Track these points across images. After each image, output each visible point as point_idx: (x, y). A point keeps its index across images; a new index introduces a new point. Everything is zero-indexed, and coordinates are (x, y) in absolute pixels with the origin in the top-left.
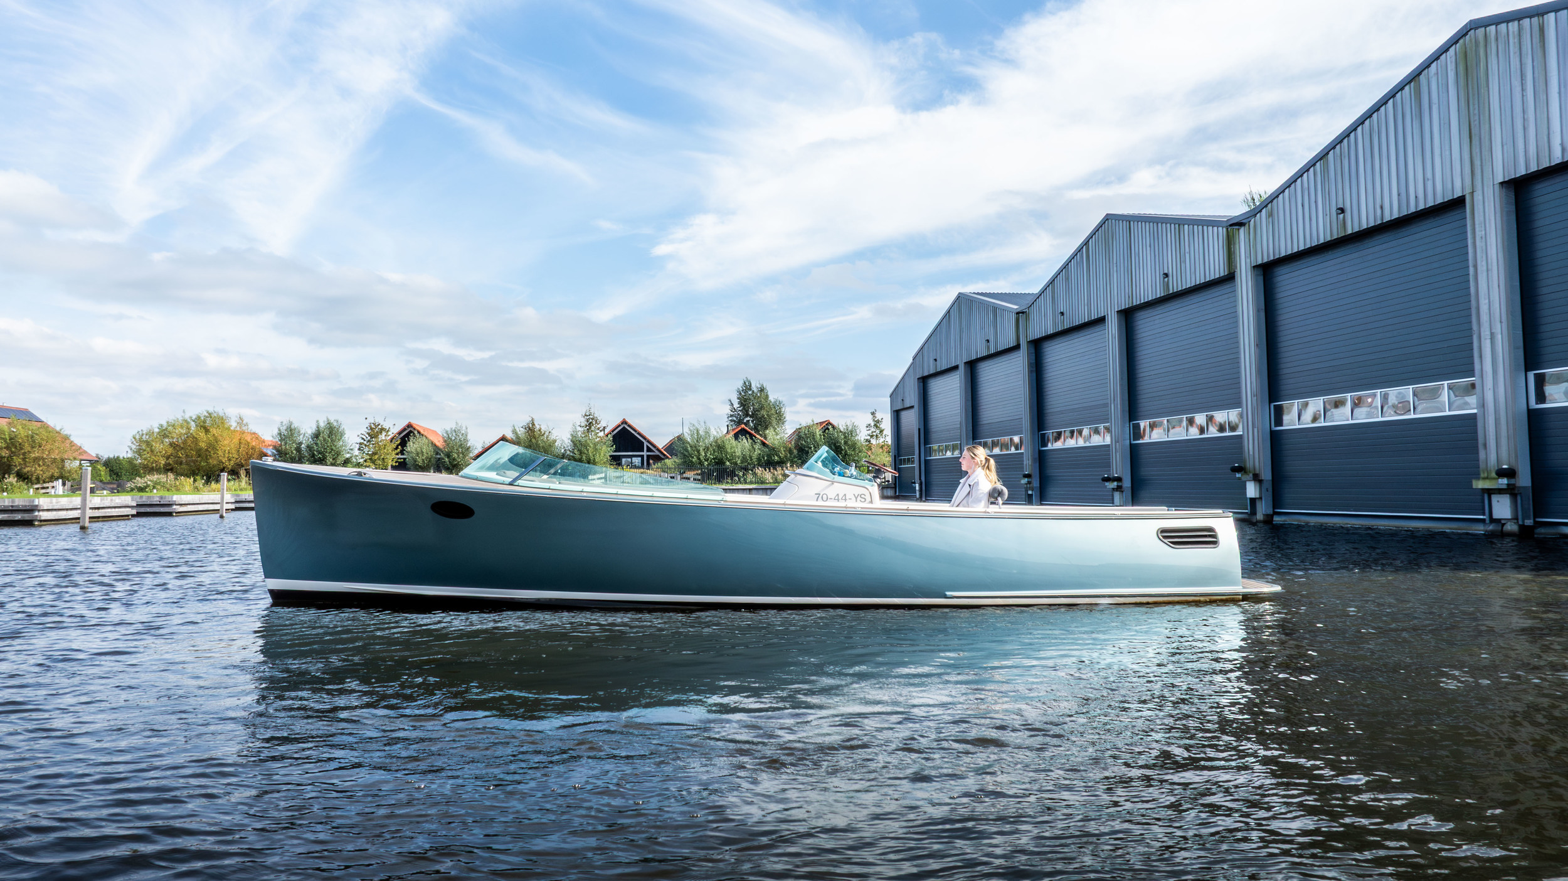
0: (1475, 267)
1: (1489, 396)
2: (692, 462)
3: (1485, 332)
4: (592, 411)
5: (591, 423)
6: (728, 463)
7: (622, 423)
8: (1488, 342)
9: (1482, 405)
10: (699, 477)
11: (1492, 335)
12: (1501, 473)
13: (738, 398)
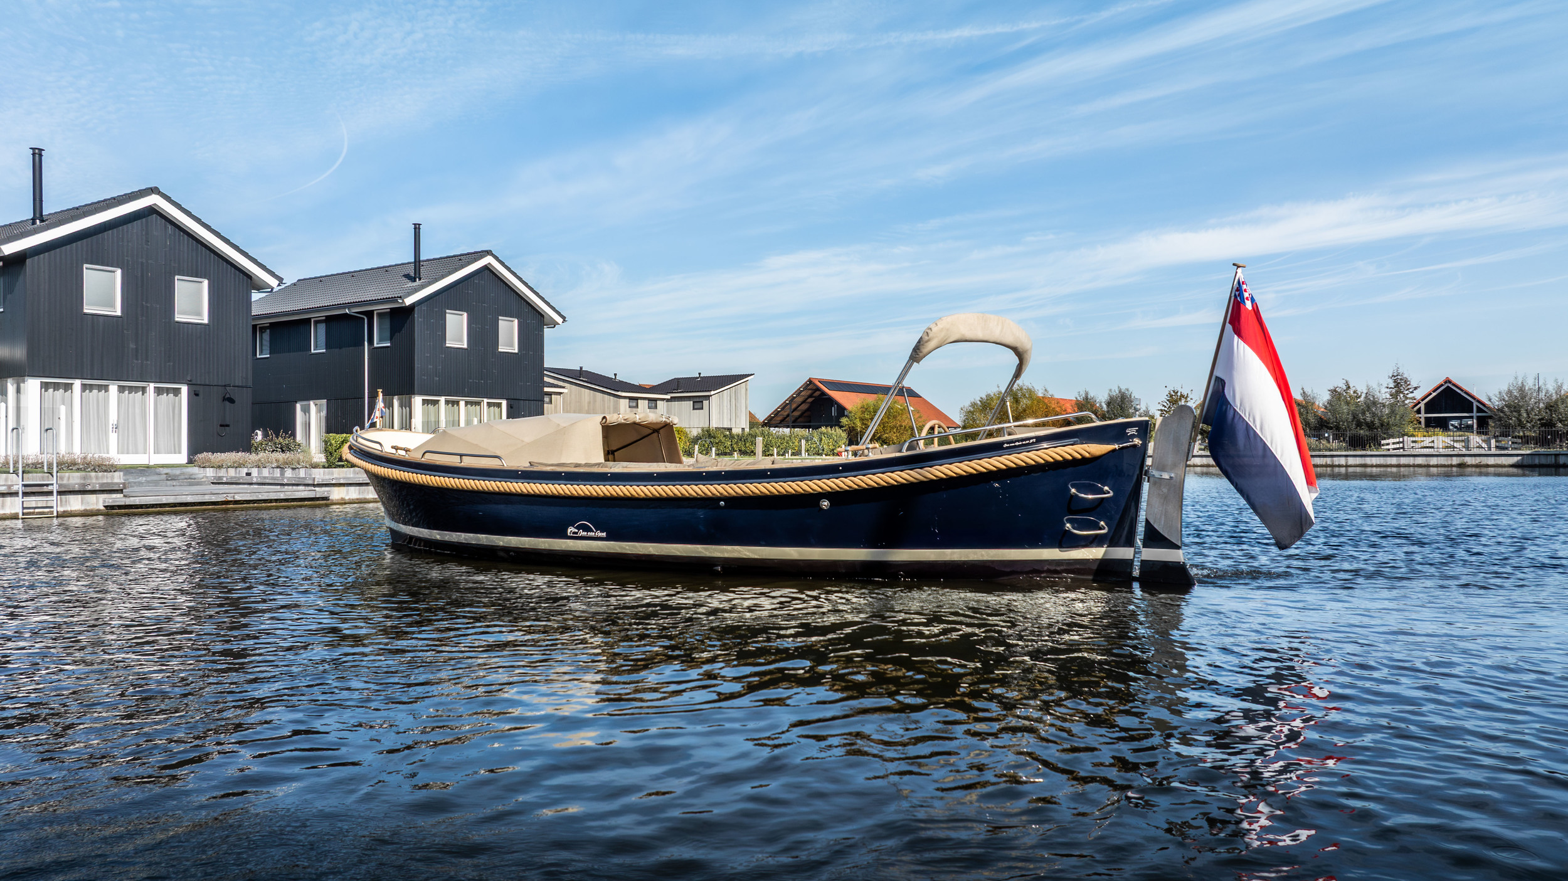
4: (1400, 371)
5: (1400, 384)
7: (1446, 382)
10: (1519, 440)
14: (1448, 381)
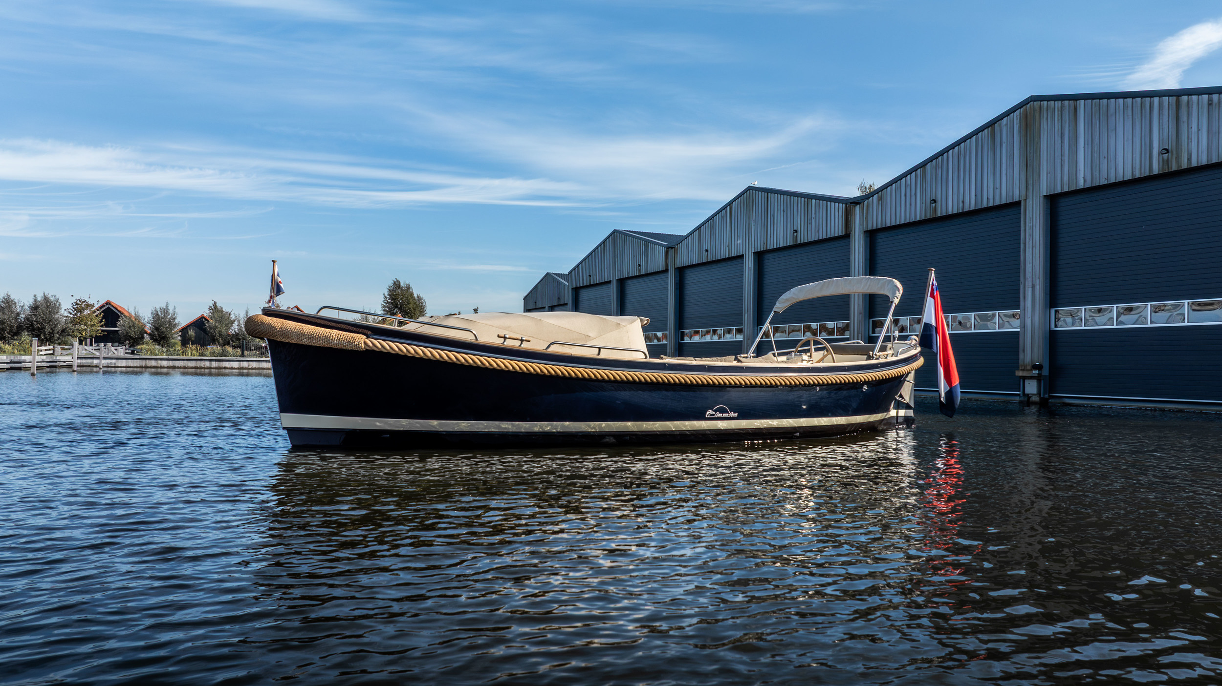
0: (1025, 244)
1: (1028, 322)
3: (1029, 283)
8: (1030, 290)
9: (1023, 326)
11: (1033, 286)
12: (1035, 367)
13: (389, 294)
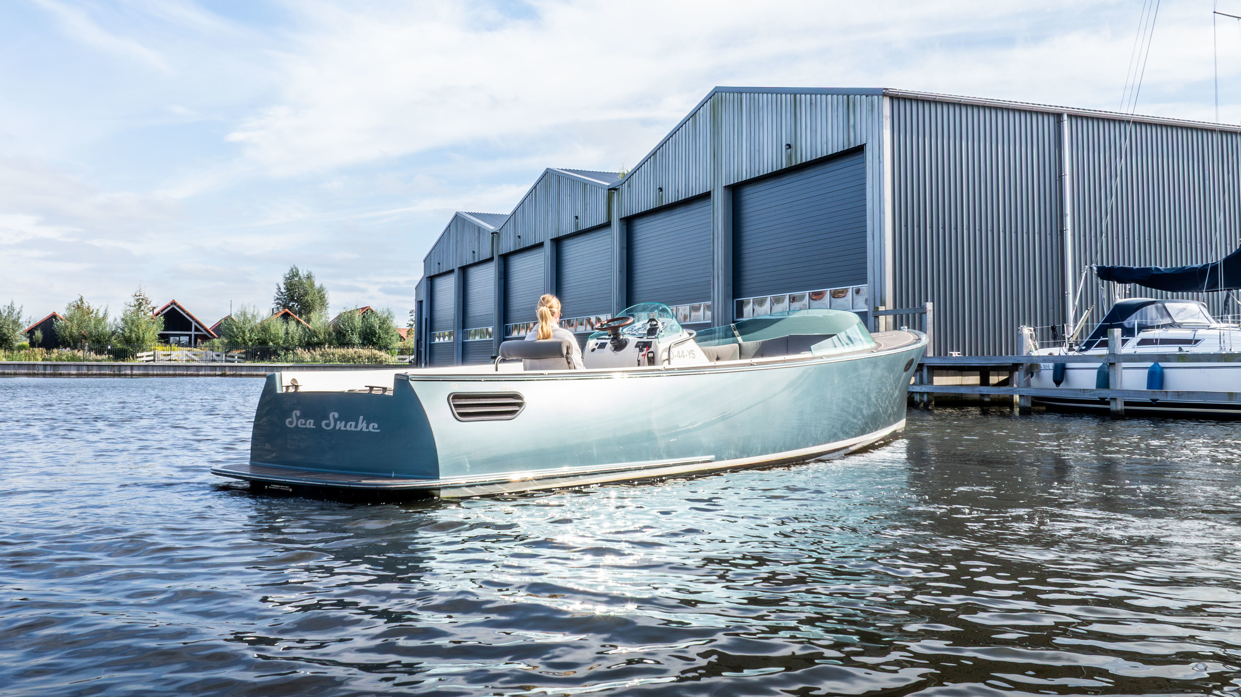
2: (237, 342)
4: (142, 292)
5: (140, 303)
6: (271, 344)
7: (172, 304)
10: (244, 356)
13: (285, 284)
14: (174, 303)
